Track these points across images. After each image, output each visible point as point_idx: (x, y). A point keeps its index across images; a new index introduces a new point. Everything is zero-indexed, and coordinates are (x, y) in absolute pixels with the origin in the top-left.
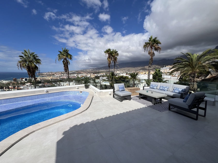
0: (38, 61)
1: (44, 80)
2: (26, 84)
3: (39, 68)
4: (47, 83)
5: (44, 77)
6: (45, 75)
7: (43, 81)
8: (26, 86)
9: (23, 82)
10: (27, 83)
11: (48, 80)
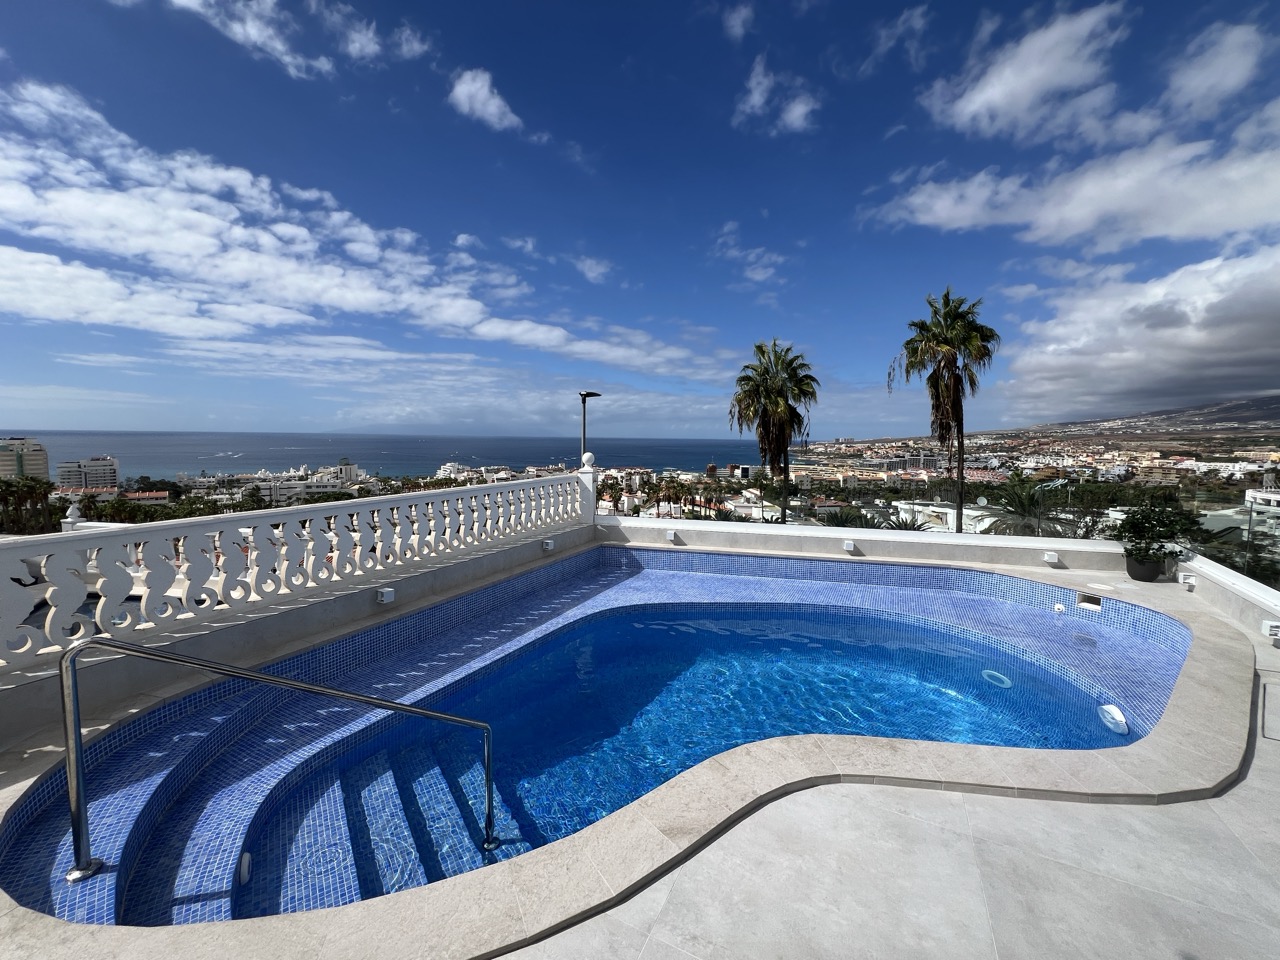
0: (805, 387)
1: (813, 480)
2: (744, 492)
3: (806, 421)
4: (823, 496)
5: (811, 467)
6: (819, 454)
7: (809, 487)
8: (742, 500)
9: (735, 483)
10: (747, 487)
11: (830, 482)
